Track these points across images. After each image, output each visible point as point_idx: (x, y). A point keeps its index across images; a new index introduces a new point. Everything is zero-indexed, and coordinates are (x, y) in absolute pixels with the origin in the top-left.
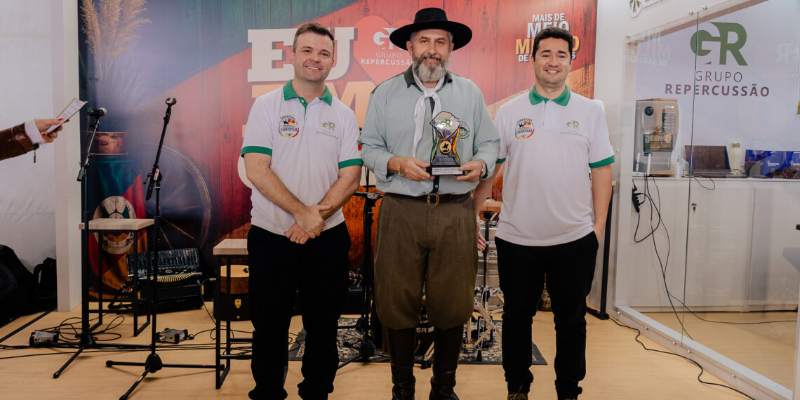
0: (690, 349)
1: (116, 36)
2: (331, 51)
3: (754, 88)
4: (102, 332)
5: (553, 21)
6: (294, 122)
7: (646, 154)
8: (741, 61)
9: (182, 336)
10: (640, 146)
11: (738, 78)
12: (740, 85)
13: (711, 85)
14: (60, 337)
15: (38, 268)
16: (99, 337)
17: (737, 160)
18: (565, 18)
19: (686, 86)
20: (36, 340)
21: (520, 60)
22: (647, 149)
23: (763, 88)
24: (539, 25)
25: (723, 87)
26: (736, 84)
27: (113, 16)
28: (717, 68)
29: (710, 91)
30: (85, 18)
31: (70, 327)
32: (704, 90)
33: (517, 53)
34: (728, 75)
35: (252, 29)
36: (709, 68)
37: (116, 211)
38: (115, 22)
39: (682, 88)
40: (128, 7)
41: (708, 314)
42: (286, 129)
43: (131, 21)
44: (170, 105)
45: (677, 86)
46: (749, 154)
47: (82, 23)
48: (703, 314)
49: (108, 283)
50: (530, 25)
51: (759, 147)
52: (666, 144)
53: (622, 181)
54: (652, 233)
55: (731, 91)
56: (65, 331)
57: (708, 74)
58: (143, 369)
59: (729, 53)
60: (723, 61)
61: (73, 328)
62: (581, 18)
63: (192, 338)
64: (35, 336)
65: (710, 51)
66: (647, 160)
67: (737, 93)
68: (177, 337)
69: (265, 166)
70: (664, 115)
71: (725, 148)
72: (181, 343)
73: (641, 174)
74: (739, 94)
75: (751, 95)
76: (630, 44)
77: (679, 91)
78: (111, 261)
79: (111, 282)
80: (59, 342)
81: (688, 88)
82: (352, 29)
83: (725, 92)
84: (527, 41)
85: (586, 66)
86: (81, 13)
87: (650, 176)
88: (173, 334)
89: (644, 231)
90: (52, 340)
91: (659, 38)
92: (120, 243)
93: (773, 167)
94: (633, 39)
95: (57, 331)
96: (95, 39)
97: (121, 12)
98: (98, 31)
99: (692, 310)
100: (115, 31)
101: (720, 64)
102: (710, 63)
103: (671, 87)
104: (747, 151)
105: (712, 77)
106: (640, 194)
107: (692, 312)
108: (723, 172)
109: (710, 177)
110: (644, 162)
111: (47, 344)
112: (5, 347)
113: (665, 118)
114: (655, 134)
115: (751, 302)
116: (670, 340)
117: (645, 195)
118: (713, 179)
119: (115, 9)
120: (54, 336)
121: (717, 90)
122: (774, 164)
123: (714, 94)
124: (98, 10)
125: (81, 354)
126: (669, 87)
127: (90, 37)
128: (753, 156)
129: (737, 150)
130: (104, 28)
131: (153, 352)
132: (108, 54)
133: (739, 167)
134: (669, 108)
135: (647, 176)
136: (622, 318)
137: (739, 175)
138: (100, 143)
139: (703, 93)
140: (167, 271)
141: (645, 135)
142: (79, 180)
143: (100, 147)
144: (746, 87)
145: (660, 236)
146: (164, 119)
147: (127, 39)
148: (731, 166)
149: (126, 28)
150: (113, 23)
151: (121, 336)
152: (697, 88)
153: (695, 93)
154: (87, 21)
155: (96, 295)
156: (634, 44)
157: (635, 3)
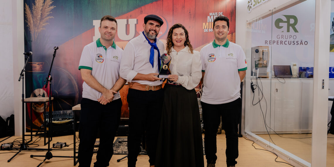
0: (273, 148)
1: (39, 24)
2: (115, 28)
3: (302, 42)
4: (32, 144)
5: (218, 15)
6: (102, 56)
7: (256, 69)
8: (296, 31)
9: (64, 145)
10: (254, 65)
11: (295, 37)
12: (296, 40)
13: (284, 40)
14: (14, 146)
15: (8, 118)
16: (30, 146)
17: (295, 71)
18: (223, 14)
19: (273, 41)
20: (3, 147)
22: (257, 66)
23: (305, 42)
24: (212, 17)
25: (289, 41)
26: (294, 40)
27: (38, 15)
28: (286, 33)
29: (283, 43)
30: (27, 16)
31: (18, 142)
32: (281, 43)
33: (204, 28)
34: (291, 36)
35: (95, 20)
36: (283, 34)
37: (40, 95)
38: (39, 18)
40: (44, 11)
41: (284, 135)
42: (99, 59)
43: (46, 17)
44: (56, 50)
45: (270, 41)
46: (300, 69)
47: (25, 18)
48: (282, 135)
49: (36, 124)
50: (208, 17)
51: (304, 66)
52: (264, 64)
53: (247, 80)
54: (259, 101)
55: (292, 43)
56: (16, 144)
57: (282, 36)
58: (44, 158)
59: (291, 28)
60: (288, 31)
61: (20, 143)
62: (229, 14)
63: (68, 146)
64: (3, 146)
65: (283, 27)
66: (257, 71)
68: (61, 145)
69: (89, 74)
70: (263, 53)
71: (290, 66)
72: (63, 148)
73: (255, 77)
74: (295, 44)
75: (300, 44)
76: (248, 24)
77: (270, 43)
78: (38, 115)
79: (37, 124)
80: (13, 148)
81: (274, 42)
82: (135, 20)
83: (290, 43)
84: (207, 24)
85: (232, 34)
86: (25, 14)
87: (259, 78)
88: (60, 145)
89: (256, 100)
90: (10, 147)
91: (262, 20)
92: (41, 108)
93: (310, 74)
94: (249, 22)
95: (12, 144)
96: (31, 25)
97: (41, 14)
98: (32, 22)
99: (277, 133)
100: (39, 21)
101: (287, 32)
102: (283, 32)
103: (267, 41)
104: (299, 67)
105: (284, 37)
106: (254, 85)
107: (278, 134)
108: (289, 76)
109: (283, 78)
110: (255, 72)
111: (8, 149)
114: (259, 60)
115: (302, 130)
116: (265, 145)
117: (256, 85)
118: (284, 79)
119: (39, 13)
120: (11, 145)
121: (286, 43)
124: (32, 13)
125: (20, 153)
126: (266, 42)
127: (29, 24)
128: (302, 69)
129: (295, 67)
130: (34, 20)
131: (49, 151)
132: (36, 31)
133: (296, 74)
134: (265, 50)
135: (257, 78)
136: (248, 136)
137: (296, 77)
138: (33, 67)
139: (281, 44)
140: (60, 119)
141: (255, 61)
142: (19, 81)
143: (33, 69)
144: (298, 41)
145: (263, 103)
146: (53, 55)
147: (44, 25)
148: (293, 74)
149: (43, 20)
150: (38, 18)
151: (39, 145)
152: (278, 42)
153: (277, 44)
154: (27, 18)
155: (30, 129)
156: (250, 24)
157: (249, 7)
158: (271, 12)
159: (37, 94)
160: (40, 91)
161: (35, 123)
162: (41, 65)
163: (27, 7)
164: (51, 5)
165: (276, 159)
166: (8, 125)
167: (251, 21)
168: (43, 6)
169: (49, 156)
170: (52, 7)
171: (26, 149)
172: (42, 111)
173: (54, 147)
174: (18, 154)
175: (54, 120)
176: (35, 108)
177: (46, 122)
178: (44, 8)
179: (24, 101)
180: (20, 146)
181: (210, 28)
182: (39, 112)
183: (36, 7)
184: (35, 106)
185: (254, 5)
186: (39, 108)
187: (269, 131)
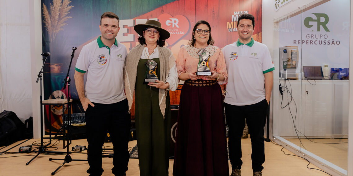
0: (304, 154)
1: (57, 24)
3: (333, 41)
4: (51, 147)
6: (104, 57)
7: (285, 70)
8: (327, 30)
9: (83, 148)
10: (282, 66)
11: (326, 36)
12: (327, 40)
13: (314, 40)
14: (32, 149)
15: (27, 121)
16: (49, 149)
17: (327, 72)
20: (22, 150)
21: (229, 31)
22: (285, 67)
23: (337, 41)
24: (237, 16)
25: (319, 41)
26: (325, 40)
27: (56, 16)
28: (316, 33)
29: (313, 43)
32: (311, 42)
33: (228, 28)
34: (321, 36)
36: (313, 33)
37: (58, 97)
39: (301, 42)
40: (62, 11)
41: (315, 140)
42: (101, 61)
43: (64, 17)
44: (74, 50)
45: (299, 41)
46: (332, 70)
47: (43, 18)
48: (313, 140)
49: (55, 127)
50: (233, 16)
51: (336, 67)
52: (294, 65)
55: (323, 43)
56: (34, 146)
57: (312, 36)
58: (63, 161)
59: (321, 26)
60: (319, 30)
61: (38, 145)
62: (255, 13)
64: (21, 149)
65: (313, 25)
66: (286, 72)
67: (326, 44)
68: (81, 149)
70: (292, 53)
71: (321, 67)
72: (82, 151)
73: (283, 78)
74: (327, 44)
75: (332, 44)
76: (275, 23)
77: (299, 43)
78: (57, 118)
79: (56, 126)
80: (32, 151)
81: (303, 42)
83: (320, 43)
84: (232, 23)
85: (258, 33)
86: (43, 15)
87: (287, 79)
88: (79, 148)
89: (285, 103)
90: (28, 150)
91: (290, 19)
92: (60, 110)
94: (276, 21)
95: (31, 146)
96: (49, 25)
97: (59, 14)
98: (50, 22)
99: (308, 138)
100: (57, 22)
101: (318, 31)
102: (313, 31)
103: (296, 41)
104: (331, 69)
105: (314, 37)
106: (282, 87)
108: (321, 78)
109: (314, 80)
110: (284, 73)
111: (26, 152)
112: (8, 153)
113: (293, 54)
114: (288, 61)
115: (334, 135)
116: (296, 150)
117: (285, 87)
118: (315, 80)
119: (57, 13)
120: (29, 148)
121: (316, 42)
122: (343, 74)
123: (315, 44)
124: (50, 13)
125: (39, 156)
126: (295, 41)
127: (47, 24)
128: (334, 70)
129: (326, 68)
130: (52, 21)
131: (68, 155)
132: (54, 31)
133: (328, 76)
134: (294, 50)
135: (286, 80)
136: (276, 141)
137: (328, 78)
138: (51, 68)
139: (310, 44)
140: (79, 122)
141: (284, 62)
142: (37, 82)
143: (52, 70)
144: (329, 41)
145: (292, 106)
146: (72, 56)
147: (62, 25)
148: (324, 75)
149: (61, 21)
150: (56, 19)
151: (58, 148)
152: (308, 41)
153: (307, 44)
154: (45, 18)
155: (48, 131)
156: (277, 23)
157: (277, 5)
158: (301, 9)
159: (56, 96)
160: (58, 93)
161: (54, 125)
162: (59, 67)
163: (45, 7)
164: (69, 5)
165: (308, 165)
166: (27, 127)
167: (278, 20)
168: (61, 6)
169: (68, 159)
170: (70, 7)
171: (44, 152)
172: (61, 113)
173: (73, 150)
174: (36, 157)
175: (73, 123)
176: (54, 110)
177: (65, 125)
178: (62, 8)
179: (43, 103)
180: (39, 149)
181: (235, 27)
182: (58, 114)
183: (54, 8)
184: (54, 108)
185: (282, 3)
186: (58, 111)
187: (299, 135)
